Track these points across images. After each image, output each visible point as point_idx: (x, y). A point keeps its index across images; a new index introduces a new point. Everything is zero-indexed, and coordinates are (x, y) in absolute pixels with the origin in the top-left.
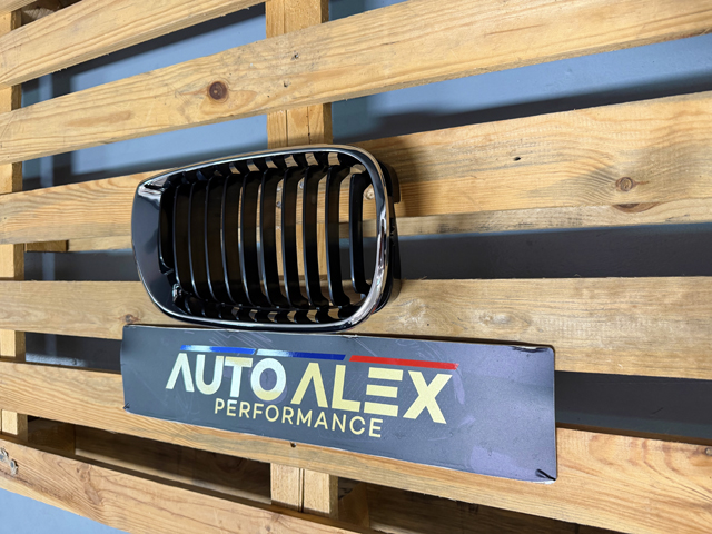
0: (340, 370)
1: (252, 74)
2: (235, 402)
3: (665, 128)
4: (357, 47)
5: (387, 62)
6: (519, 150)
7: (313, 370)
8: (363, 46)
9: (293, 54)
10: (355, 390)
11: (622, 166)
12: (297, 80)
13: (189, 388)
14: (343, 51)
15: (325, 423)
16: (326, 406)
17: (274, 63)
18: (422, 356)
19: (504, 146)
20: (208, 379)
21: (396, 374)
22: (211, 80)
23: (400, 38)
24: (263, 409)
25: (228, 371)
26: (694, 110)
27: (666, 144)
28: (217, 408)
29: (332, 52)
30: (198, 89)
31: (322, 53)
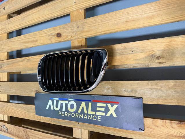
0: (90, 104)
1: (67, 31)
2: (64, 112)
3: (167, 44)
4: (93, 25)
5: (100, 29)
6: (133, 50)
7: (83, 104)
8: (95, 25)
9: (77, 26)
10: (94, 109)
11: (158, 53)
12: (78, 33)
13: (52, 109)
14: (89, 26)
15: (86, 117)
16: (87, 113)
17: (73, 28)
18: (110, 100)
19: (129, 49)
20: (57, 106)
21: (104, 105)
22: (57, 32)
23: (103, 23)
24: (71, 114)
25: (62, 104)
26: (174, 40)
27: (168, 48)
28: (59, 114)
29: (87, 26)
30: (54, 34)
31: (84, 26)
